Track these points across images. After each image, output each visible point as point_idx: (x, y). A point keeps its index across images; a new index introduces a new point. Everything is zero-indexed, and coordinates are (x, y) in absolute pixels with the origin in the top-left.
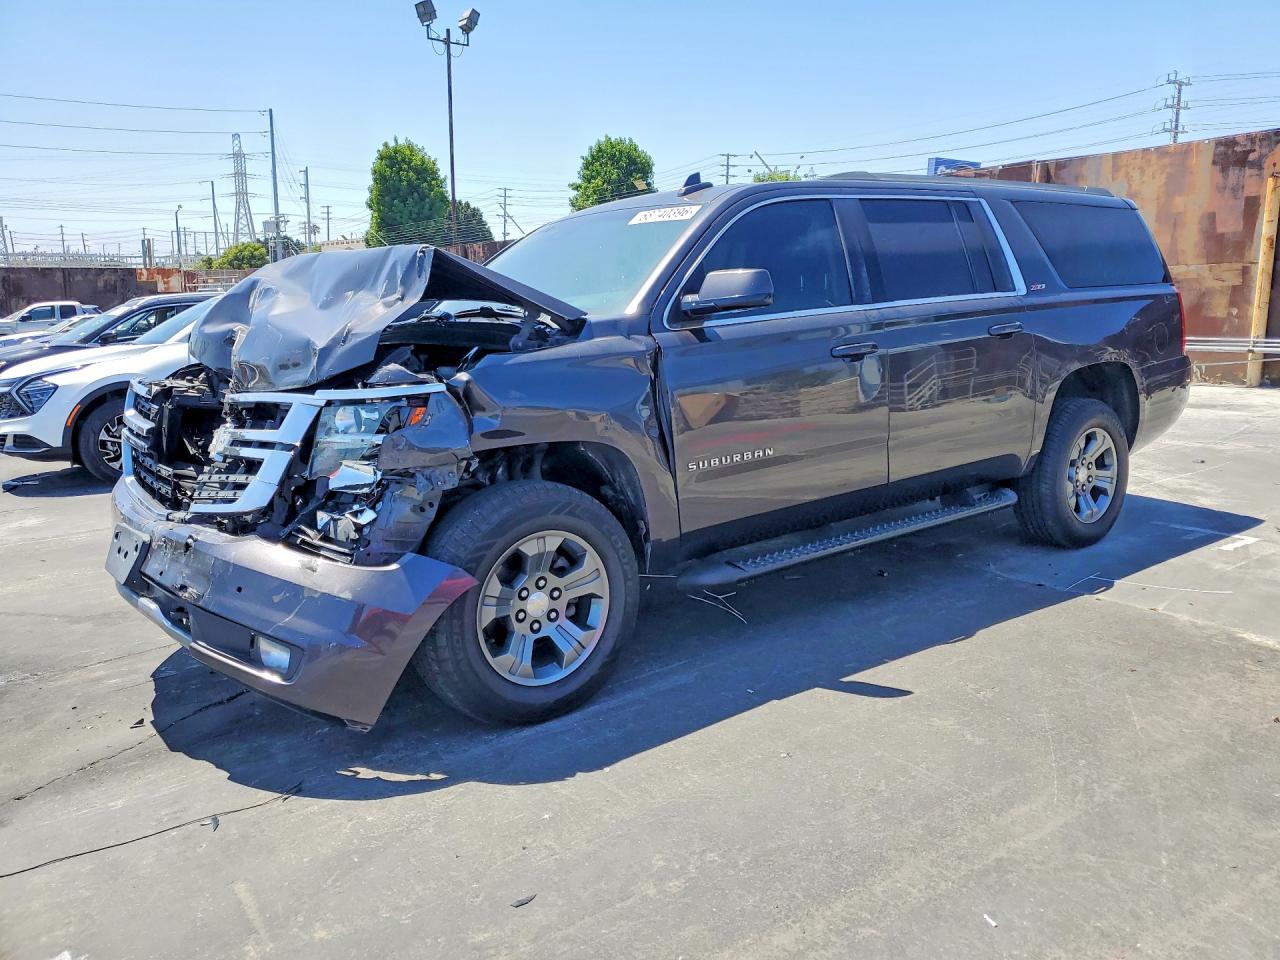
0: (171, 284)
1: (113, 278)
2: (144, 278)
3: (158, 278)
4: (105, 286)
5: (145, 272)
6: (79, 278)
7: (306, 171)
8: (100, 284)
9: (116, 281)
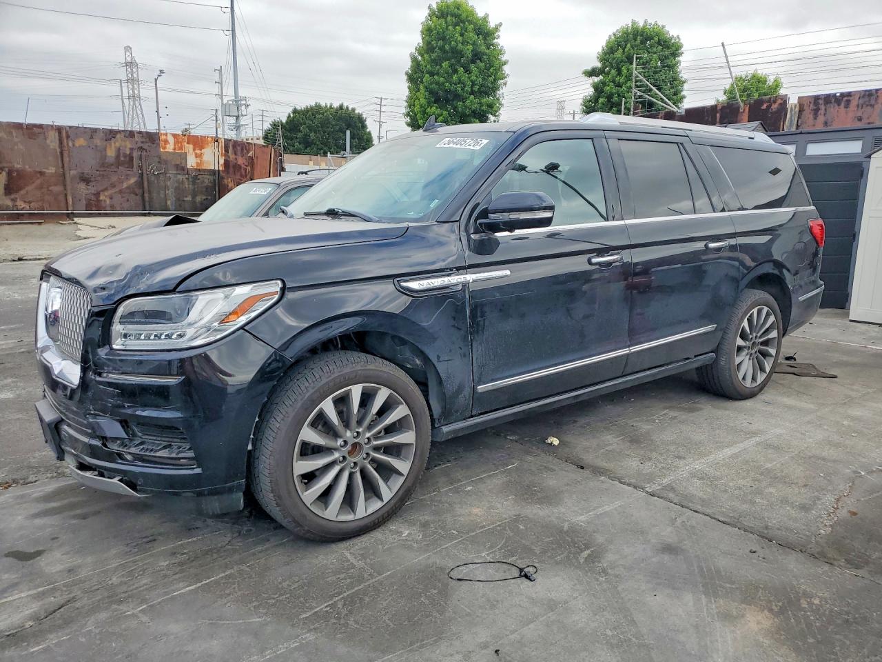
0: (205, 158)
1: (129, 146)
2: (170, 148)
3: (189, 148)
4: (118, 157)
5: (171, 140)
6: (81, 142)
7: (220, 70)
8: (111, 153)
9: (131, 149)
